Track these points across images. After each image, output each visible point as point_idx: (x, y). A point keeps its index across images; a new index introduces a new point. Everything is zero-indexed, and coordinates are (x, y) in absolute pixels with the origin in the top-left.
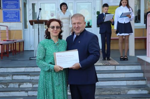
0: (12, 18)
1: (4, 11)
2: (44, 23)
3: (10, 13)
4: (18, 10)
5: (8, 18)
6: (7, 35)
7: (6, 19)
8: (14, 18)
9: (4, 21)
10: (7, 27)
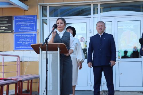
0: (26, 45)
1: (15, 35)
2: (59, 49)
3: (24, 38)
4: (34, 33)
5: (21, 44)
6: (18, 68)
7: (18, 46)
8: (28, 45)
9: (15, 49)
10: (19, 57)
